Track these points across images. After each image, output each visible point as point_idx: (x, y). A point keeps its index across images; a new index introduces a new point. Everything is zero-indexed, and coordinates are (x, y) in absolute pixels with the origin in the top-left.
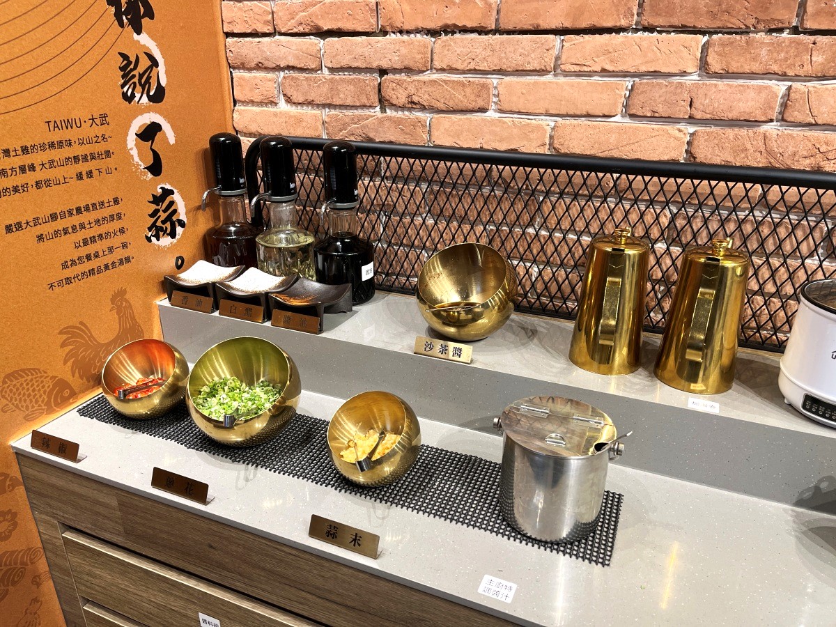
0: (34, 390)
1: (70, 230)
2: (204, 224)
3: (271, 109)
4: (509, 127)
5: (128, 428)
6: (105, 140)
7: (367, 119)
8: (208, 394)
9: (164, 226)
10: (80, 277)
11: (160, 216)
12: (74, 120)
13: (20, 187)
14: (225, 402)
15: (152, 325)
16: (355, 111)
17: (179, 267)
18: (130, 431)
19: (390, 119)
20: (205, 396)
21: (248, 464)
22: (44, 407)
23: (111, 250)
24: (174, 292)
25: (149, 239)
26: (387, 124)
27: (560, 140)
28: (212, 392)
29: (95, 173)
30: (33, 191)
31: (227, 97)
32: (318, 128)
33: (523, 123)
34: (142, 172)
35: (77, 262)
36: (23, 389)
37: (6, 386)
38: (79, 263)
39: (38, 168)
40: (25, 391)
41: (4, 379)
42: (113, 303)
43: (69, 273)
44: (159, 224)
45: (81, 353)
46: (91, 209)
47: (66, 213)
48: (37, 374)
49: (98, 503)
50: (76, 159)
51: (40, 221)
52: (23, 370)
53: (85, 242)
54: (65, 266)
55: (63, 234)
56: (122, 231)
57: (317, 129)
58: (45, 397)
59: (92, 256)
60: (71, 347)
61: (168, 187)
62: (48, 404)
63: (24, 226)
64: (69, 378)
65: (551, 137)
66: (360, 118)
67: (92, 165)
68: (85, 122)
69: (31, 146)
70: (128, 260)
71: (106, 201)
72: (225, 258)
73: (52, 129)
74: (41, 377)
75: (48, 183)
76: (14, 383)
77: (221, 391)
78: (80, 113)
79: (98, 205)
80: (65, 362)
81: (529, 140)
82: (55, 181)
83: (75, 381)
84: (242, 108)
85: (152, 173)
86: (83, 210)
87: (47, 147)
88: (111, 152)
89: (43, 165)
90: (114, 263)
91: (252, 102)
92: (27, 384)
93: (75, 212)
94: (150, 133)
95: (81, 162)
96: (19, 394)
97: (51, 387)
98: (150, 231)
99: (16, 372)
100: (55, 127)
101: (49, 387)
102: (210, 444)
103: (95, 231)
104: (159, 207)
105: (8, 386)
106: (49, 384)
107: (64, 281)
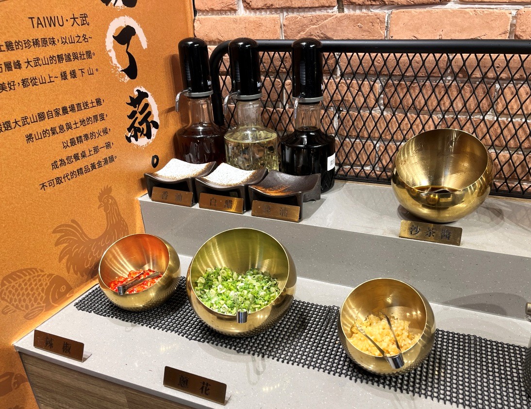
0: (32, 289)
1: (58, 130)
2: (173, 126)
3: (230, 16)
4: (470, 17)
5: (127, 321)
6: (86, 40)
7: (326, 19)
8: (204, 285)
9: (141, 127)
10: (69, 177)
11: (137, 118)
12: (56, 18)
13: (7, 85)
14: (222, 292)
15: (135, 219)
16: (313, 12)
17: (155, 165)
18: (129, 324)
19: (348, 17)
20: (202, 287)
21: (254, 354)
22: (43, 305)
23: (96, 150)
24: (154, 188)
25: (129, 140)
26: (346, 22)
27: (523, 27)
28: (207, 283)
29: (78, 73)
30: (19, 89)
31: (188, 7)
32: (277, 31)
33: (486, 12)
34: (120, 74)
35: (66, 161)
36: (22, 289)
37: (4, 288)
38: (68, 163)
39: (24, 66)
40: (24, 291)
41: (2, 281)
42: (100, 201)
43: (59, 172)
44: (136, 125)
45: (74, 250)
46: (76, 110)
47: (53, 113)
48: (34, 273)
49: (105, 399)
50: (60, 58)
51: (28, 120)
52: (21, 271)
53: (73, 143)
54: (55, 165)
55: (51, 134)
56: (105, 131)
57: (275, 33)
58: (43, 295)
59: (80, 155)
60: (65, 245)
61: (143, 90)
62: (46, 301)
63: (13, 125)
64: (64, 274)
65: (512, 25)
66: (319, 19)
67: (75, 65)
68: (67, 20)
69: (16, 42)
70: (112, 159)
71: (89, 102)
72: (197, 156)
73: (36, 25)
74: (38, 276)
75: (34, 81)
76: (12, 284)
77: (215, 282)
78: (62, 12)
79: (82, 105)
80: (60, 259)
81: (492, 28)
82: (41, 80)
83: (70, 277)
84: (203, 17)
85: (129, 76)
86: (69, 110)
87: (32, 44)
88: (92, 52)
89: (28, 62)
90: (99, 162)
91: (212, 11)
92: (26, 284)
93: (61, 112)
94: (125, 36)
95: (64, 61)
96: (18, 295)
97: (48, 284)
98: (129, 132)
99: (13, 273)
100: (38, 24)
101: (47, 284)
102: (210, 334)
103: (81, 131)
104: (136, 109)
105: (7, 289)
106: (46, 282)
107: (55, 181)
